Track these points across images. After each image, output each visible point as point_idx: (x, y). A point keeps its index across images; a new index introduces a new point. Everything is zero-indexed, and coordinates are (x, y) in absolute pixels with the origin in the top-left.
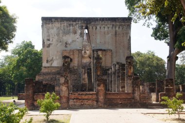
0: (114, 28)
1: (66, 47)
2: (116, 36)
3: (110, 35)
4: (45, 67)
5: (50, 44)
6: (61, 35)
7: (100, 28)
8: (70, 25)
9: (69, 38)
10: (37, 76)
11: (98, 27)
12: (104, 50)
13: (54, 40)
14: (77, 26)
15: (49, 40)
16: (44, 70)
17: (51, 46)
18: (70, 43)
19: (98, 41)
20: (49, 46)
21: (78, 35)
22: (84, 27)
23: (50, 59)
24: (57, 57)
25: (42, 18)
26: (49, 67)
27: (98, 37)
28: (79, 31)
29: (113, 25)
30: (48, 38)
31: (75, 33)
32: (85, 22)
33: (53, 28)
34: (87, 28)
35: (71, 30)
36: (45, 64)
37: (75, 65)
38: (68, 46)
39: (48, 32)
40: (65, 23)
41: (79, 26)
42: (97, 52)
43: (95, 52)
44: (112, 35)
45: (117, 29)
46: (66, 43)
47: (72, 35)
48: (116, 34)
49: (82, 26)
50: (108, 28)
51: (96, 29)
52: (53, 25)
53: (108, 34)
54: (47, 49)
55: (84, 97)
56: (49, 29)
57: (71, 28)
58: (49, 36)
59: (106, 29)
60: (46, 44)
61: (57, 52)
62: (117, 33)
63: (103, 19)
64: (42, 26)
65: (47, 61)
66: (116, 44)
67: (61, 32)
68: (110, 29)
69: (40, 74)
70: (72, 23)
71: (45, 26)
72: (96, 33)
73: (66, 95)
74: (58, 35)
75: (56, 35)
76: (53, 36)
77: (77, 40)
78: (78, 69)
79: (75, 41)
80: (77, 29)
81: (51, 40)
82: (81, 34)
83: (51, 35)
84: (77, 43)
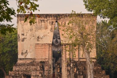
1: (38, 40)
4: (20, 59)
5: (24, 38)
6: (34, 30)
8: (41, 21)
9: (41, 33)
10: (14, 67)
14: (48, 22)
15: (23, 35)
16: (19, 62)
17: (25, 40)
18: (41, 37)
20: (23, 40)
21: (48, 30)
23: (24, 51)
24: (31, 50)
25: (17, 15)
26: (23, 59)
28: (50, 27)
30: (23, 33)
31: (46, 28)
32: (55, 18)
35: (43, 26)
36: (20, 56)
37: (46, 57)
38: (40, 40)
39: (23, 28)
40: (38, 20)
41: (50, 22)
43: (64, 46)
46: (38, 37)
47: (44, 30)
49: (53, 22)
51: (65, 24)
54: (22, 43)
56: (23, 25)
57: (43, 23)
58: (23, 31)
60: (21, 38)
61: (31, 45)
63: (71, 15)
64: (17, 22)
69: (17, 65)
70: (43, 19)
71: (20, 22)
74: (31, 30)
75: (29, 30)
76: (27, 31)
77: (48, 34)
78: (49, 61)
79: (46, 35)
80: (48, 24)
81: (25, 35)
82: (51, 29)
83: (25, 30)
84: (48, 37)
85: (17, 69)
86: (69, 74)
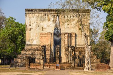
1: (42, 30)
2: (79, 23)
3: (75, 22)
4: (28, 45)
6: (39, 22)
7: (68, 16)
8: (45, 14)
9: (45, 24)
11: (66, 16)
12: (70, 33)
13: (34, 25)
14: (51, 15)
15: (30, 25)
16: (26, 47)
17: (32, 30)
19: (66, 26)
20: (30, 30)
21: (51, 22)
23: (31, 39)
24: (36, 38)
25: (26, 9)
26: (30, 45)
27: (66, 23)
28: (52, 19)
31: (49, 20)
32: (57, 12)
35: (46, 18)
39: (30, 20)
42: (64, 34)
46: (43, 28)
47: (47, 22)
49: (54, 16)
50: (73, 16)
51: (64, 17)
52: (33, 14)
54: (29, 32)
56: (30, 18)
57: (47, 16)
60: (28, 28)
61: (36, 34)
65: (29, 41)
67: (39, 19)
69: (24, 50)
71: (27, 15)
74: (37, 21)
75: (35, 21)
76: (34, 23)
77: (51, 25)
79: (49, 26)
80: (51, 17)
81: (32, 25)
82: (53, 21)
84: (50, 28)
85: (25, 53)
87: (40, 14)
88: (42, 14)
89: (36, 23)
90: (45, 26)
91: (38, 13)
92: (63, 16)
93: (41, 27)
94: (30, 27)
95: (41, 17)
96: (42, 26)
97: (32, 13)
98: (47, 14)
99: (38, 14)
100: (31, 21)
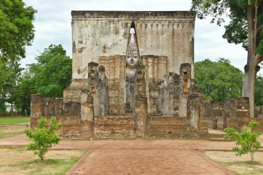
0: (171, 26)
1: (104, 52)
2: (173, 38)
3: (165, 36)
4: (76, 80)
5: (82, 48)
6: (97, 36)
7: (152, 26)
8: (110, 22)
9: (108, 40)
10: (64, 92)
11: (149, 25)
12: (157, 57)
13: (89, 42)
14: (120, 23)
15: (81, 42)
16: (73, 84)
17: (84, 51)
18: (109, 46)
19: (149, 44)
20: (81, 50)
21: (121, 36)
22: (129, 25)
23: (82, 68)
25: (72, 11)
26: (80, 79)
27: (149, 39)
28: (122, 31)
29: (170, 22)
30: (80, 40)
31: (117, 32)
32: (131, 17)
33: (87, 26)
34: (133, 26)
35: (112, 29)
37: (116, 77)
38: (107, 50)
39: (80, 32)
40: (104, 20)
41: (122, 24)
42: (146, 59)
43: (144, 60)
44: (168, 35)
45: (175, 27)
46: (105, 47)
47: (113, 36)
48: (173, 35)
49: (127, 24)
50: (163, 25)
51: (146, 27)
52: (87, 22)
53: (163, 34)
54: (79, 54)
55: (115, 122)
56: (81, 28)
57: (112, 25)
58: (81, 37)
59: (160, 27)
60: (77, 47)
61: (93, 59)
62: (176, 34)
63: (155, 14)
64: (72, 23)
65: (79, 72)
66: (173, 48)
67: (98, 31)
68: (166, 27)
69: (69, 89)
70: (112, 19)
71: (76, 23)
72: (145, 34)
73: (90, 119)
74: (93, 35)
75: (90, 35)
76: (87, 37)
77: (120, 42)
78: (121, 83)
79: (116, 44)
80: (120, 27)
81: (84, 42)
82: (125, 34)
83: (84, 35)
84: (120, 47)
85: (71, 94)
86: (152, 103)
87: (100, 22)
88: (104, 21)
89: (91, 38)
90: (109, 45)
91: (96, 19)
92: (143, 25)
93: (102, 47)
94: (81, 46)
95: (102, 26)
96: (103, 44)
97: (84, 19)
98: (113, 21)
99: (96, 22)
100: (83, 33)
